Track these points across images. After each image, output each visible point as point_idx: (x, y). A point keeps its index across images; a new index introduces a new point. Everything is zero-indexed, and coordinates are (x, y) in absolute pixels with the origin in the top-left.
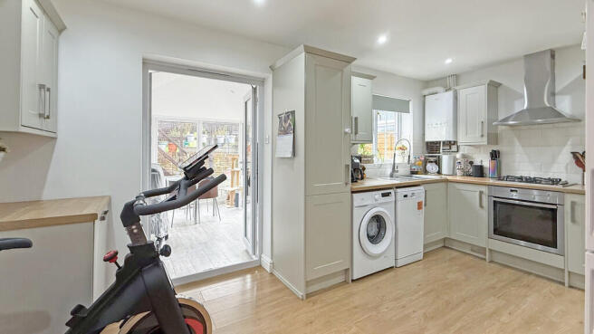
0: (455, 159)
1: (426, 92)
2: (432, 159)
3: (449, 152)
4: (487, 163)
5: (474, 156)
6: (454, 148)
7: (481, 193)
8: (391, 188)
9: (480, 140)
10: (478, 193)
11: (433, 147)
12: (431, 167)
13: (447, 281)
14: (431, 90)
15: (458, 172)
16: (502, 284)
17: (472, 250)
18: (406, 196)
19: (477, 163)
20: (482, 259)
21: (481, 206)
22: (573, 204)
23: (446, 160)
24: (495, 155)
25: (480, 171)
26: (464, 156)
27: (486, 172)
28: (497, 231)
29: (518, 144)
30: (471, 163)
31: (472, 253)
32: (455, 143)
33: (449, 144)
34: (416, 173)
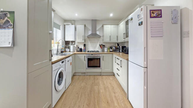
0: (74, 47)
1: (65, 24)
2: (67, 47)
3: (72, 44)
4: (83, 48)
5: (79, 46)
6: (74, 43)
7: (85, 56)
8: (63, 59)
9: (82, 41)
10: (84, 57)
11: (67, 43)
12: (67, 50)
13: (83, 87)
14: (67, 23)
15: (75, 51)
16: (93, 81)
17: (82, 74)
18: (68, 61)
19: (80, 48)
20: (84, 76)
21: (85, 60)
22: (103, 56)
23: (72, 47)
24: (85, 45)
25: (81, 50)
26: (77, 46)
27: (83, 50)
28: (88, 67)
29: (89, 42)
30: (79, 48)
31: (82, 75)
32: (74, 42)
33: (72, 42)
34: (63, 52)
